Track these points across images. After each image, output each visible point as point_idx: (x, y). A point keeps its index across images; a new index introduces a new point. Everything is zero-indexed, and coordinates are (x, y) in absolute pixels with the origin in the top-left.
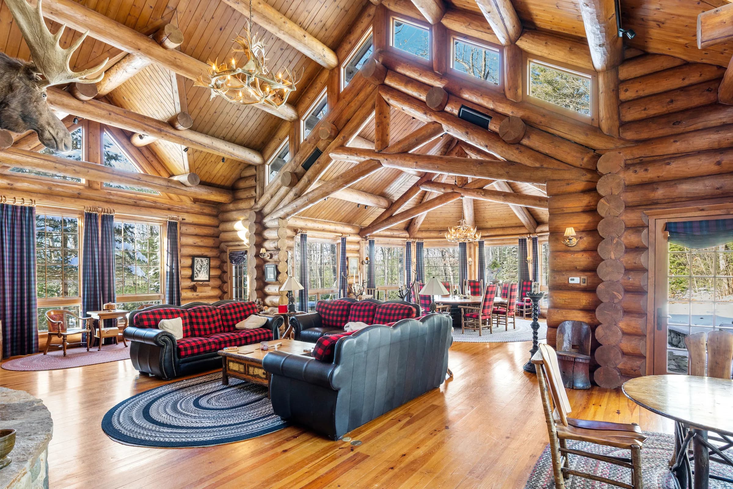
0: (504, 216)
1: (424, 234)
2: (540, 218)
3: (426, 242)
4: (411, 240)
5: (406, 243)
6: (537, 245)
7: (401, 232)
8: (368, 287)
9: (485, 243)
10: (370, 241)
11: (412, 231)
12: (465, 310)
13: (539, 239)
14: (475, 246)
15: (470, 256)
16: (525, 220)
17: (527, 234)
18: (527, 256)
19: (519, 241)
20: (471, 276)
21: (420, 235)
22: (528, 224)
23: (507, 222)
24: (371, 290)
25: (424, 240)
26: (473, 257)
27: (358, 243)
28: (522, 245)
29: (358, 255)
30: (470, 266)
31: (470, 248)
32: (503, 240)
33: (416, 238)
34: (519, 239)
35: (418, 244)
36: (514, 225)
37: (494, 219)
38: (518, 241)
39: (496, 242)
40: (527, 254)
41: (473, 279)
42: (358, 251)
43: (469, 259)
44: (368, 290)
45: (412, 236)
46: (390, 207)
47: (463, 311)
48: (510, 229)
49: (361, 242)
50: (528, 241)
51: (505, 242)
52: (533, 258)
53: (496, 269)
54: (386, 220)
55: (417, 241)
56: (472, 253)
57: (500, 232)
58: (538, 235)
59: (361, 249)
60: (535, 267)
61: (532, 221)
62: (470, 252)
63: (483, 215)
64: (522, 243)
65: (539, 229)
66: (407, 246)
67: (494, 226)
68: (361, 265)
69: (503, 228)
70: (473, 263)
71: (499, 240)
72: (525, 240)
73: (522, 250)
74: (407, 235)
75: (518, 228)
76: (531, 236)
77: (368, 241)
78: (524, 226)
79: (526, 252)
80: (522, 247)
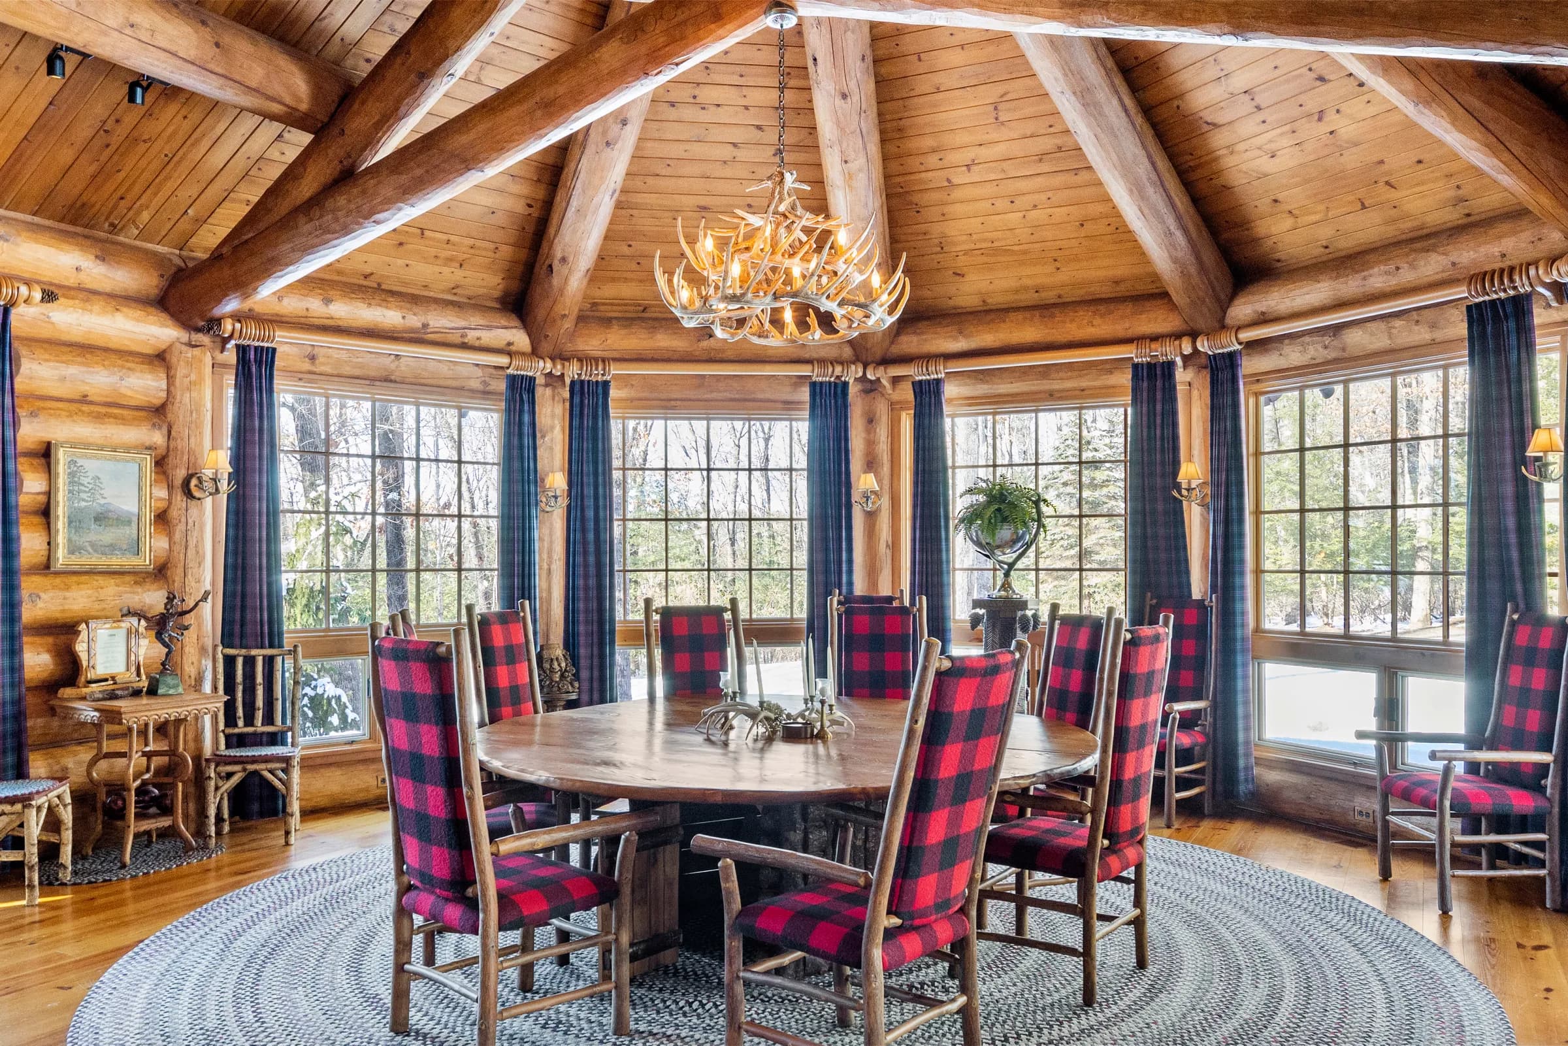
0: (1048, 234)
1: (618, 340)
2: (1256, 241)
3: (625, 380)
4: (539, 369)
5: (502, 386)
6: (1235, 392)
7: (476, 319)
8: (228, 638)
9: (950, 390)
10: (242, 350)
11: (540, 313)
12: (747, 869)
13: (1249, 365)
14: (895, 408)
15: (871, 465)
16: (1171, 246)
17: (1178, 336)
18: (1176, 464)
19: (1136, 377)
20: (872, 572)
21: (593, 343)
22: (1184, 274)
23: (1067, 275)
24: (250, 662)
25: (615, 370)
26: (886, 469)
27: (160, 359)
28: (1152, 400)
29: (158, 438)
30: (871, 516)
31: (871, 420)
32: (1045, 371)
33: (565, 358)
34: (1136, 367)
35: (579, 389)
36: (1106, 291)
37: (994, 255)
38: (1125, 379)
39: (1004, 388)
40: (1175, 449)
41: (885, 590)
42: (159, 412)
43: (864, 482)
44: (230, 661)
45: (546, 347)
46: (333, 117)
47: (731, 885)
48: (1084, 314)
49: (183, 359)
50: (1182, 376)
51: (1056, 385)
52: (1214, 470)
53: (1005, 533)
54: (315, 203)
55: (573, 371)
56: (883, 448)
57: (1030, 333)
58: (1245, 335)
59: (184, 399)
60: (1227, 522)
61: (1210, 256)
62: (870, 444)
63: (936, 230)
64: (1152, 390)
65: (1243, 309)
66: (510, 401)
67: (996, 300)
68: (179, 498)
69: (1045, 309)
70: (885, 502)
71: (1025, 372)
72: (1169, 366)
73: (1151, 425)
74: (520, 339)
75: (1128, 308)
76: (1203, 345)
77: (230, 356)
78: (1163, 296)
79: (1175, 438)
80: (1152, 413)
